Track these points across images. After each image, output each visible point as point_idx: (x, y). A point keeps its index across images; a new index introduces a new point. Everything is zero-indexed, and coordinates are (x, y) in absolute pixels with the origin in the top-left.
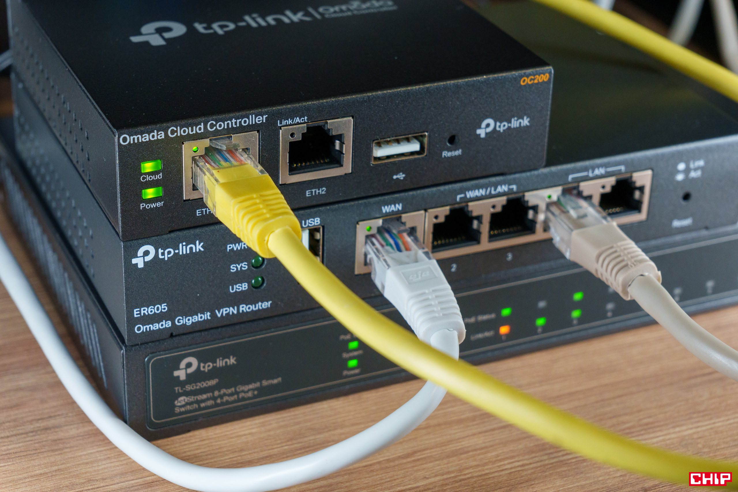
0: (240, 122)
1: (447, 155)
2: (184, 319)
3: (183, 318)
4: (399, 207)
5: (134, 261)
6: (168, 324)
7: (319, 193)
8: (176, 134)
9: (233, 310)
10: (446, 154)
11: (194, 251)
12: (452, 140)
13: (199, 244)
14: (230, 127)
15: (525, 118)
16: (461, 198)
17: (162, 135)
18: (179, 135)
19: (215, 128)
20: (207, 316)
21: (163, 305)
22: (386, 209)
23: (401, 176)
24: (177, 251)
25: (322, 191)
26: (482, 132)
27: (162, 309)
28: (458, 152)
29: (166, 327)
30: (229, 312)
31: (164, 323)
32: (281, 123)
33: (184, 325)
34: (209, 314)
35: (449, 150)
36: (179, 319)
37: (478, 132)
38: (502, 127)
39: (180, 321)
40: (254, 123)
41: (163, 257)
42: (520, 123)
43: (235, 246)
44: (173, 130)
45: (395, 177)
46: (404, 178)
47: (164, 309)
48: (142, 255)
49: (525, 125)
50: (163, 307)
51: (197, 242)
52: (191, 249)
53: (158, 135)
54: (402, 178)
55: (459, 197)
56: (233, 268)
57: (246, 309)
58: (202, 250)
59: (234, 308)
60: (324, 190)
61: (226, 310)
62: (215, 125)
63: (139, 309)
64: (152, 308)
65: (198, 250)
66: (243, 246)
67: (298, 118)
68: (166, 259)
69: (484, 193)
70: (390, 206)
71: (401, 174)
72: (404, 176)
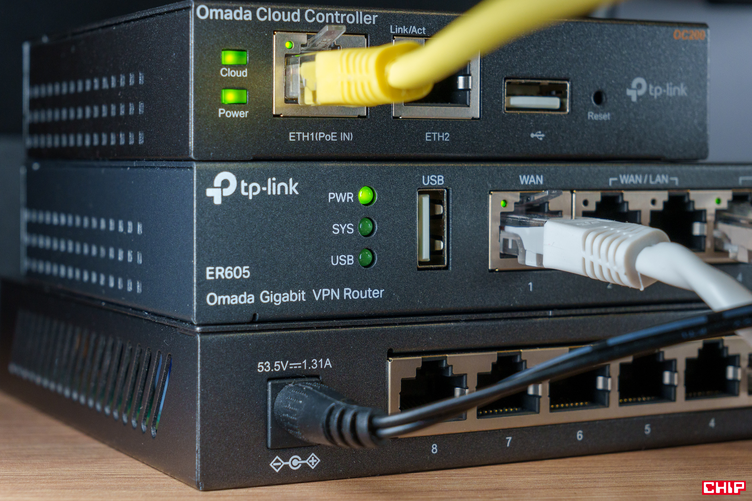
0: (345, 18)
1: (593, 117)
2: (272, 295)
3: (270, 293)
4: (540, 180)
5: (210, 192)
6: (250, 299)
7: (441, 138)
8: (266, 19)
9: (334, 294)
10: (591, 115)
11: (286, 193)
12: (598, 98)
13: (293, 184)
14: (332, 21)
15: (682, 85)
16: (613, 182)
17: (249, 17)
18: (270, 21)
19: (314, 21)
20: (301, 296)
21: (245, 268)
22: (524, 180)
23: (539, 136)
24: (264, 189)
25: (445, 136)
26: (632, 94)
27: (243, 274)
28: (606, 117)
29: (247, 303)
30: (330, 295)
31: (245, 295)
32: (394, 32)
33: (271, 304)
34: (303, 293)
35: (596, 112)
36: (265, 294)
37: (629, 92)
38: (656, 92)
39: (266, 297)
41: (246, 194)
42: (677, 91)
43: (339, 196)
45: (532, 135)
46: (544, 138)
47: (246, 274)
48: (220, 185)
49: (682, 94)
50: (244, 272)
51: (291, 180)
52: (283, 188)
53: (244, 16)
54: (541, 139)
55: (611, 180)
56: (337, 229)
57: (351, 295)
58: (297, 193)
59: (336, 292)
60: (447, 135)
61: (326, 292)
62: (315, 18)
63: (212, 268)
64: (229, 270)
65: (291, 193)
66: (348, 198)
67: (414, 29)
68: (251, 198)
69: (640, 181)
70: (528, 176)
71: (540, 132)
72: (543, 135)
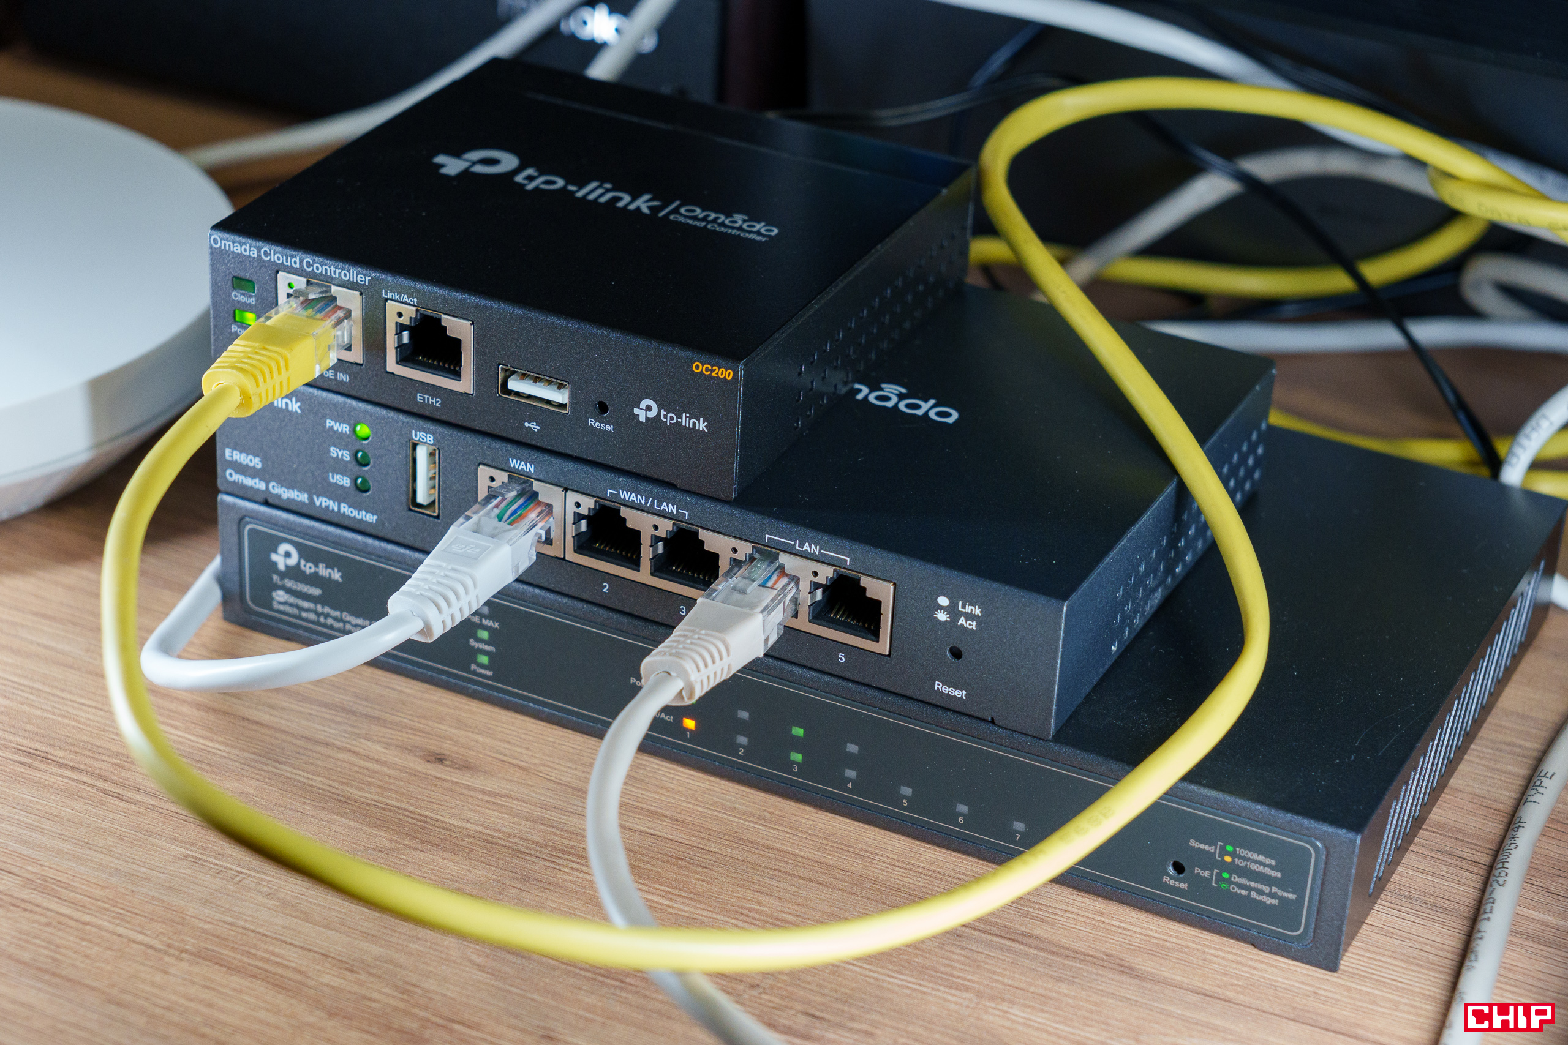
0: (340, 273)
1: (594, 424)
2: (279, 489)
3: (278, 486)
4: (531, 469)
6: (262, 486)
7: (432, 403)
8: (269, 258)
9: (333, 505)
10: (591, 422)
11: (290, 410)
12: (603, 408)
13: (295, 405)
14: (329, 274)
15: (700, 419)
16: (611, 495)
17: (254, 253)
18: (272, 260)
19: (311, 268)
20: (304, 497)
21: (257, 459)
22: (514, 463)
23: (535, 427)
25: (437, 402)
26: (640, 414)
27: (255, 463)
28: (609, 428)
29: (259, 487)
30: (329, 505)
31: (257, 481)
32: (386, 294)
33: (279, 496)
34: (306, 495)
35: (597, 420)
36: (274, 486)
37: (637, 411)
38: (670, 419)
39: (275, 488)
40: (355, 281)
42: (695, 424)
43: (334, 426)
44: (265, 251)
45: (527, 424)
46: (538, 431)
47: (258, 464)
49: (703, 430)
50: (257, 462)
51: (294, 399)
52: (287, 404)
53: (250, 251)
54: (536, 430)
55: (608, 492)
56: (334, 452)
57: (347, 511)
58: (299, 413)
61: (325, 502)
62: (312, 265)
63: (231, 451)
64: (245, 458)
65: (294, 411)
66: (346, 429)
67: (406, 296)
69: (643, 503)
70: (519, 462)
71: (535, 424)
72: (538, 428)
